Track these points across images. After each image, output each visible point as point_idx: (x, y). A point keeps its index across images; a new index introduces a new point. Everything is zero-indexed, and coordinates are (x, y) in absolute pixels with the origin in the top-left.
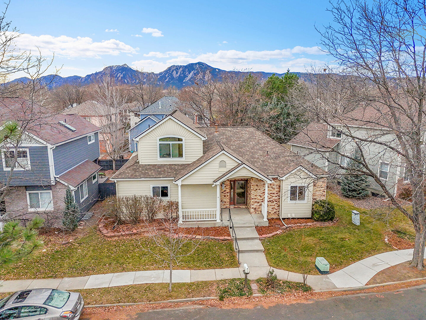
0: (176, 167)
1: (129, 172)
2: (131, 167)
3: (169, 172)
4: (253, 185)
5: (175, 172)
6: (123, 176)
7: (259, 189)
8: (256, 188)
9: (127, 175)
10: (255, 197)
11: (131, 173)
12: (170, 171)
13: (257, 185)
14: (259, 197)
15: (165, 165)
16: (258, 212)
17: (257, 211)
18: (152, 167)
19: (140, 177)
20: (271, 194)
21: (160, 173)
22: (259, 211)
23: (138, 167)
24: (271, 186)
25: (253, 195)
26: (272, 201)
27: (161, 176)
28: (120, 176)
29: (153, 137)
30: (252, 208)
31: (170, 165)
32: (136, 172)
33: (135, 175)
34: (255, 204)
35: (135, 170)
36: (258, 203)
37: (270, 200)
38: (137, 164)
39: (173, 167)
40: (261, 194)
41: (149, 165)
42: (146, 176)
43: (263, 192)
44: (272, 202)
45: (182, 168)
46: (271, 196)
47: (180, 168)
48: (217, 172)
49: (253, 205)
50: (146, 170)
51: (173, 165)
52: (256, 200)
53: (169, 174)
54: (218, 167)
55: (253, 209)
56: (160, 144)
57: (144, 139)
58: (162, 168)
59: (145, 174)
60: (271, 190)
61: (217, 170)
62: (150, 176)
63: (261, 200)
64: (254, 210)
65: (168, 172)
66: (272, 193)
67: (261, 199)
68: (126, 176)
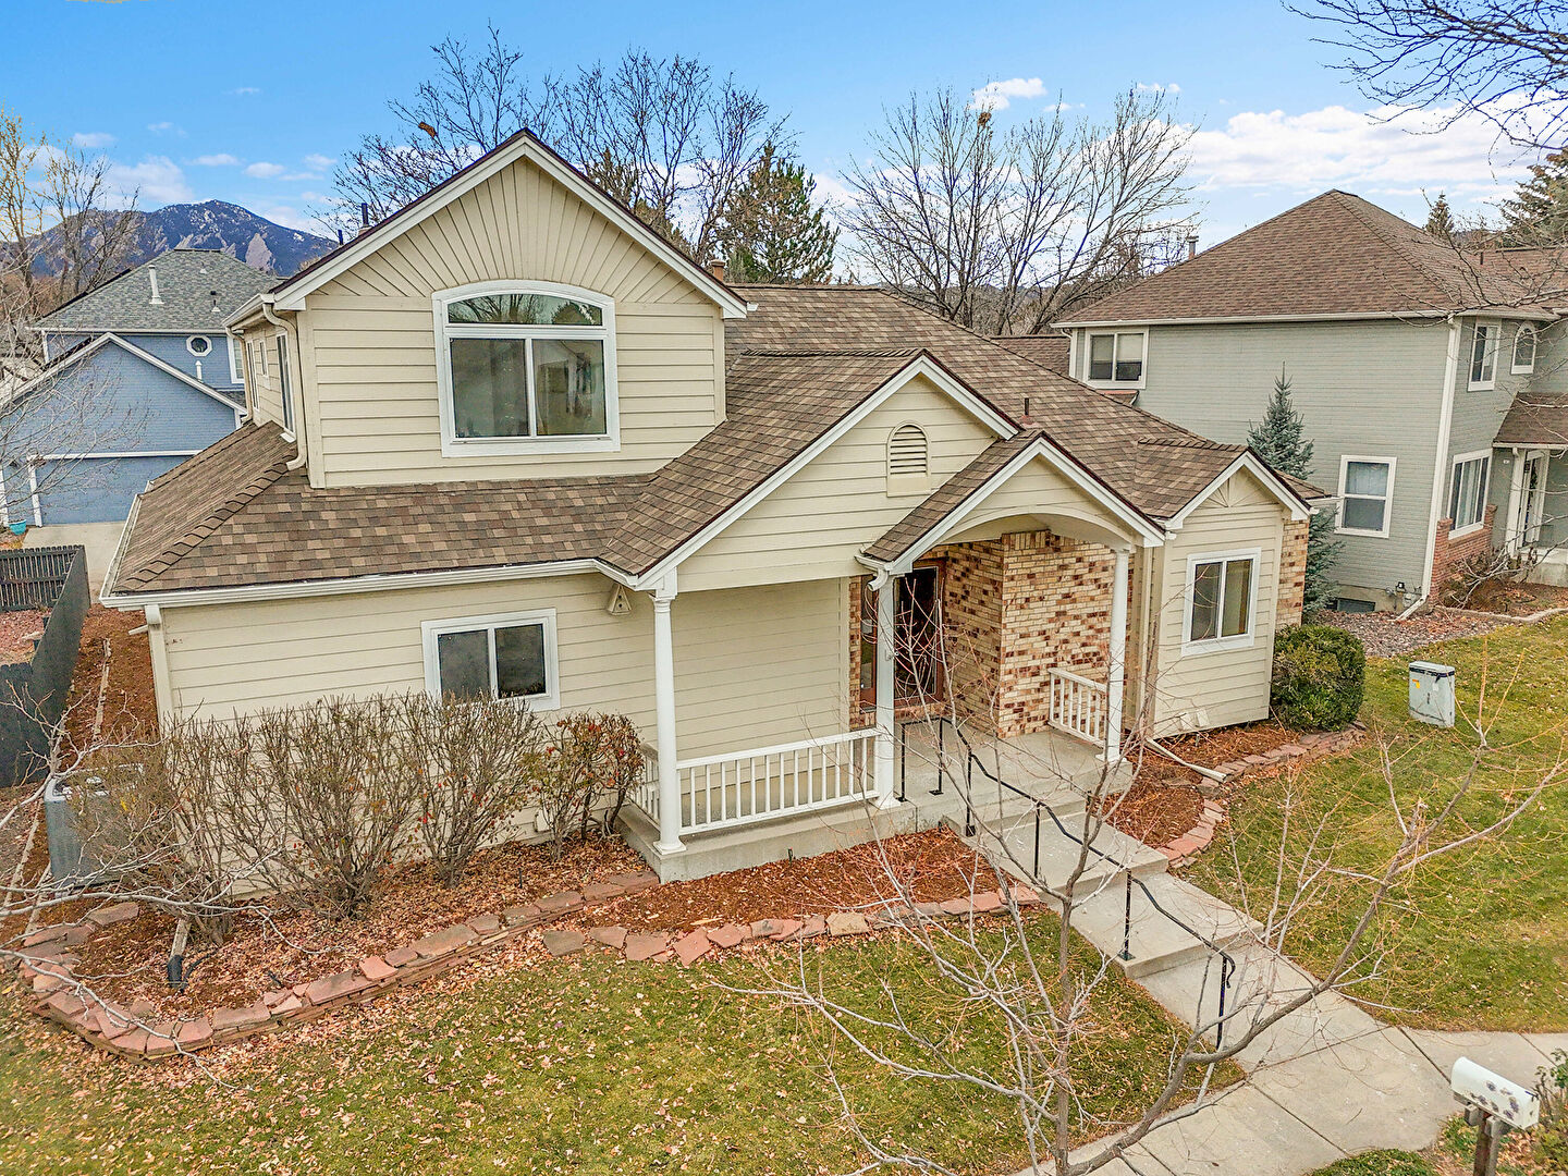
0: (571, 494)
1: (250, 539)
2: (250, 509)
3: (546, 530)
4: (1012, 579)
5: (579, 528)
6: (213, 572)
7: (1041, 599)
8: (1027, 589)
9: (242, 559)
10: (1022, 641)
11: (270, 548)
12: (544, 521)
13: (1031, 576)
14: (1039, 644)
15: (498, 487)
16: (1033, 725)
17: (1029, 720)
18: (406, 502)
19: (346, 572)
20: (1093, 621)
21: (480, 537)
22: (1036, 719)
23: (305, 507)
24: (1092, 576)
25: (1013, 630)
26: (1095, 654)
27: (500, 555)
28: (184, 575)
29: (407, 289)
30: (1007, 706)
31: (526, 484)
32: (299, 536)
33: (298, 556)
34: (1021, 681)
35: (295, 529)
36: (1034, 675)
37: (1088, 649)
38: (296, 490)
39: (552, 496)
40: (1051, 621)
41: (382, 491)
42: (387, 560)
43: (1058, 614)
44: (1095, 659)
45: (612, 500)
46: (1091, 632)
47: (600, 501)
48: (880, 501)
49: (1010, 689)
50: (374, 520)
51: (545, 484)
52: (1024, 658)
53: (547, 539)
54: (881, 469)
55: (1011, 710)
56: (454, 341)
57: (336, 299)
58: (485, 507)
59: (375, 548)
60: (1092, 599)
61: (881, 485)
62: (416, 556)
63: (1049, 655)
64: (1016, 716)
65: (535, 530)
66: (1094, 615)
67: (1047, 650)
68: (232, 570)
